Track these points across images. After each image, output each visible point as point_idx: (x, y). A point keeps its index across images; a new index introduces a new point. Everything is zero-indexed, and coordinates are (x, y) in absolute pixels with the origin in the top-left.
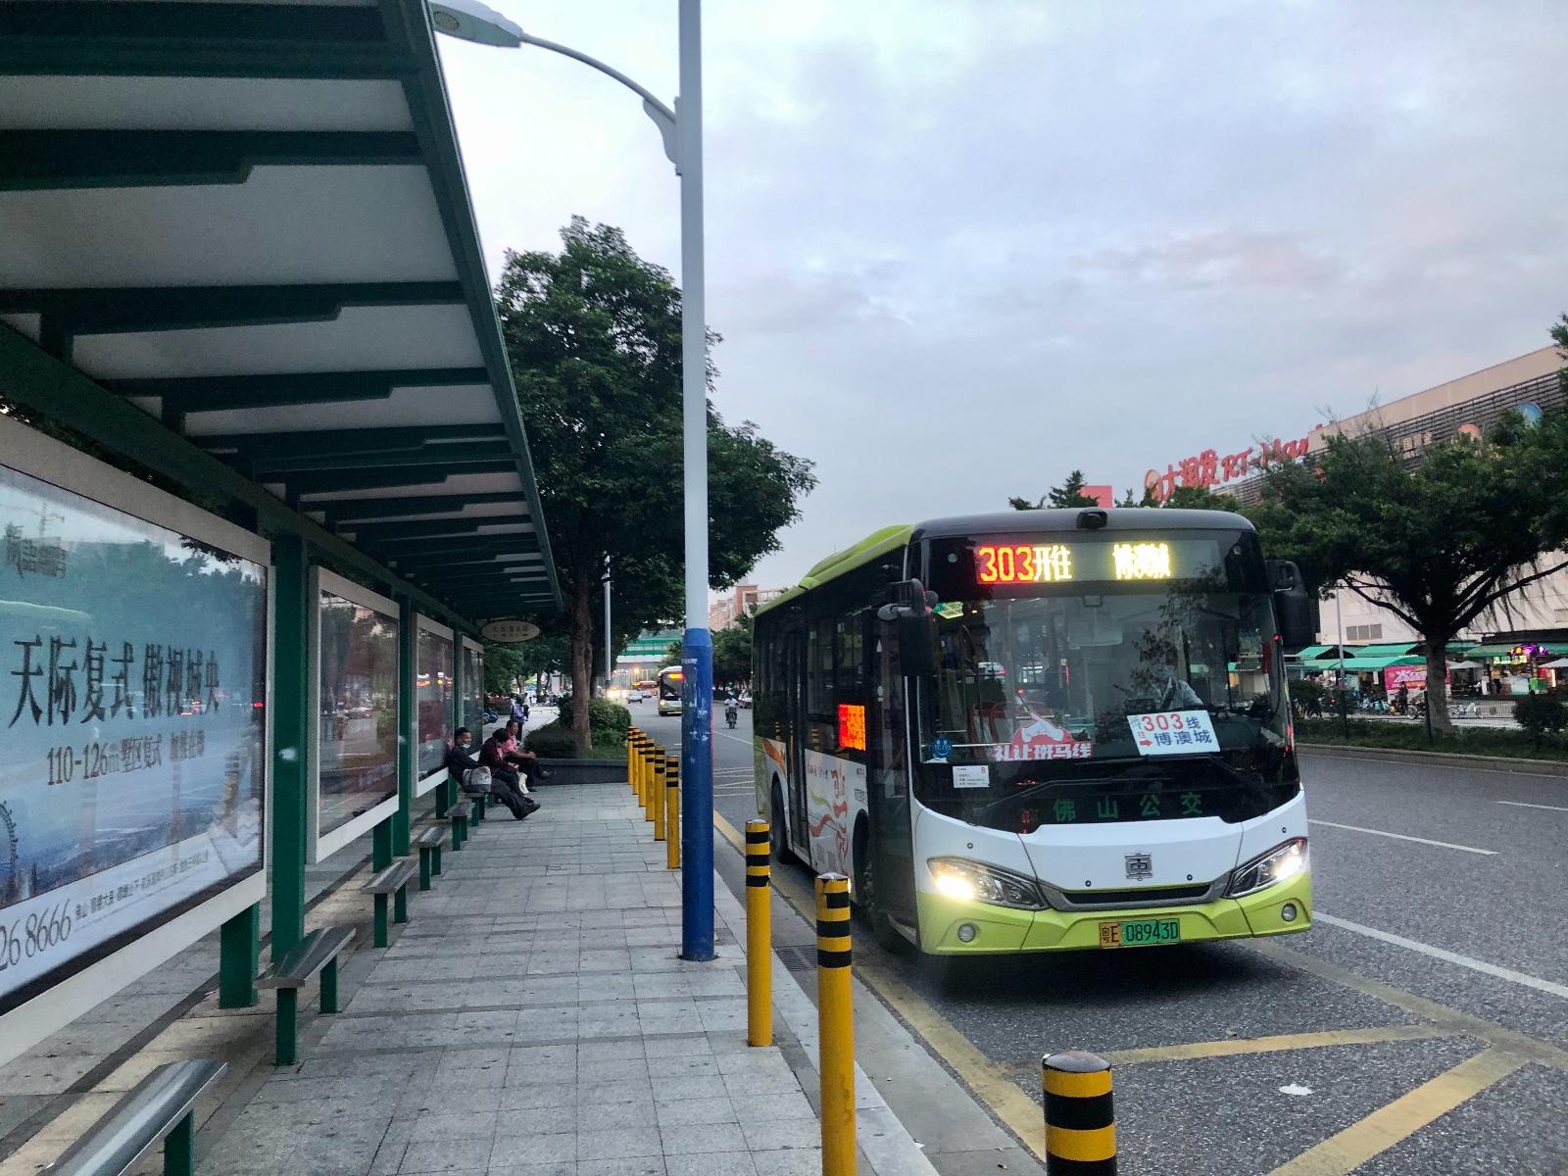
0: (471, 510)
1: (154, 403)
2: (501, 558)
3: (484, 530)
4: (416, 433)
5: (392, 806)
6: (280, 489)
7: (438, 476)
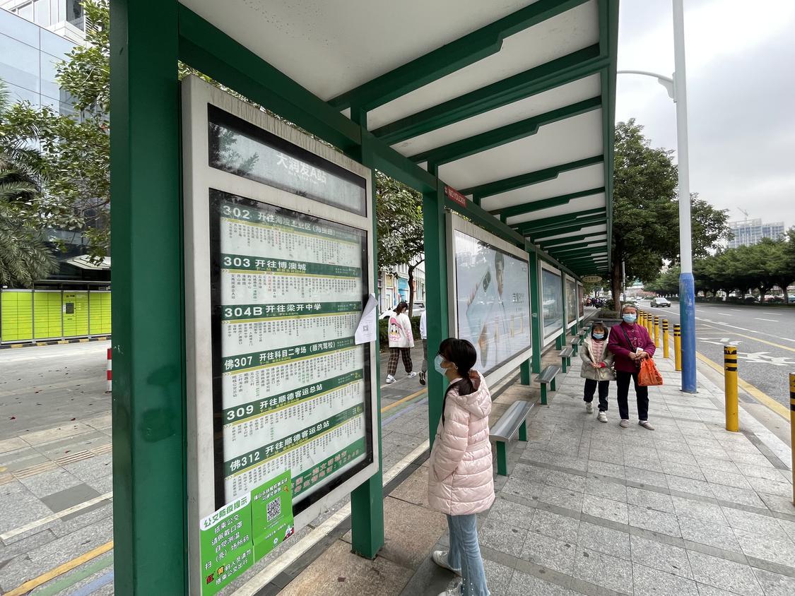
0: (587, 240)
1: (498, 217)
2: (593, 255)
3: (589, 246)
4: (574, 215)
5: (561, 331)
6: (529, 239)
7: (578, 228)
